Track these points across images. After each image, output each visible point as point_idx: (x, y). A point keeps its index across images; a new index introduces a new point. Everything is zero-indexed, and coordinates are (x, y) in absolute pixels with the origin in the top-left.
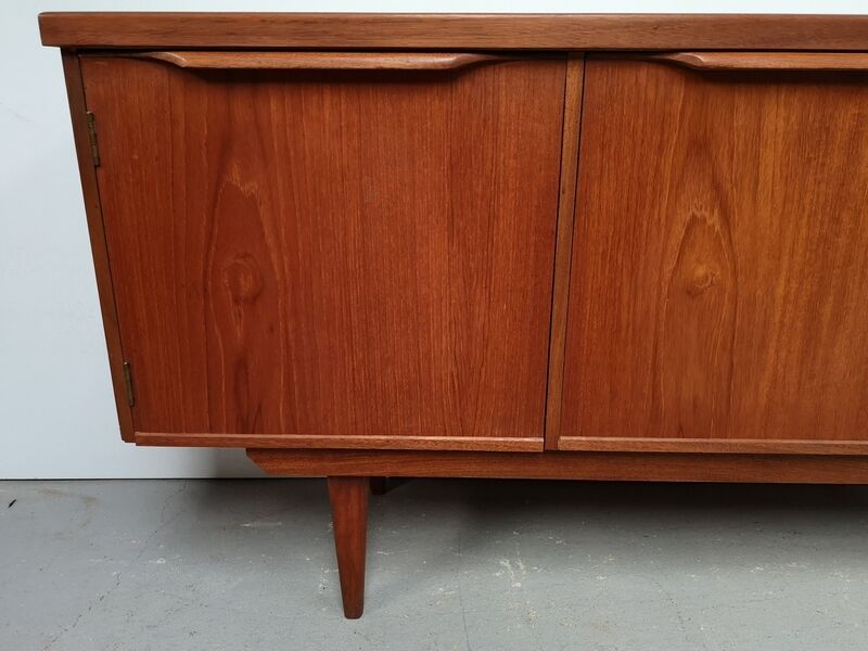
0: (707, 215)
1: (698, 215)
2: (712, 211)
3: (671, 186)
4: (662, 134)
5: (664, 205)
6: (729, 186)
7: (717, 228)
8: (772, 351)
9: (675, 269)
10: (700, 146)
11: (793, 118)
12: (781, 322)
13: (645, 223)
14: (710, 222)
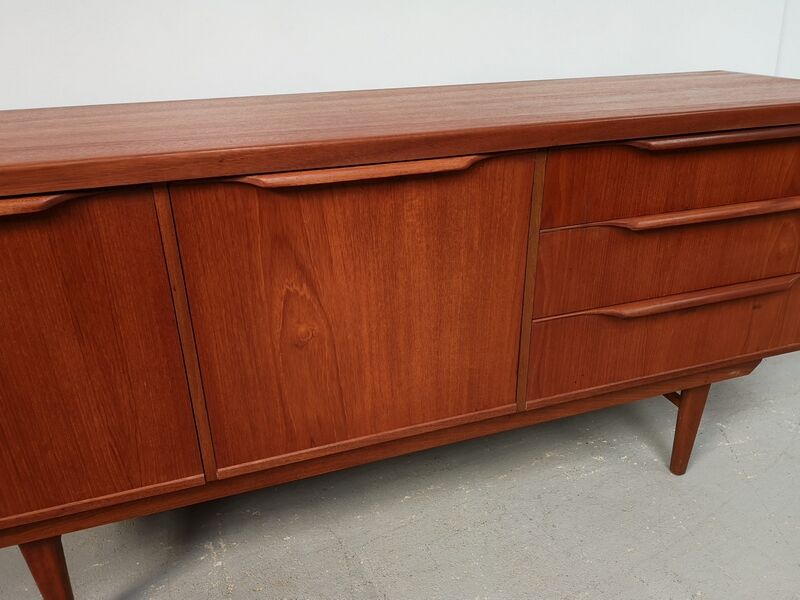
0: (298, 289)
1: (291, 289)
2: (302, 286)
3: (265, 274)
4: (248, 235)
5: (263, 288)
6: (310, 266)
7: (308, 297)
8: (368, 373)
9: (282, 332)
10: (281, 241)
11: (348, 212)
12: (370, 353)
13: (250, 303)
14: (301, 294)
